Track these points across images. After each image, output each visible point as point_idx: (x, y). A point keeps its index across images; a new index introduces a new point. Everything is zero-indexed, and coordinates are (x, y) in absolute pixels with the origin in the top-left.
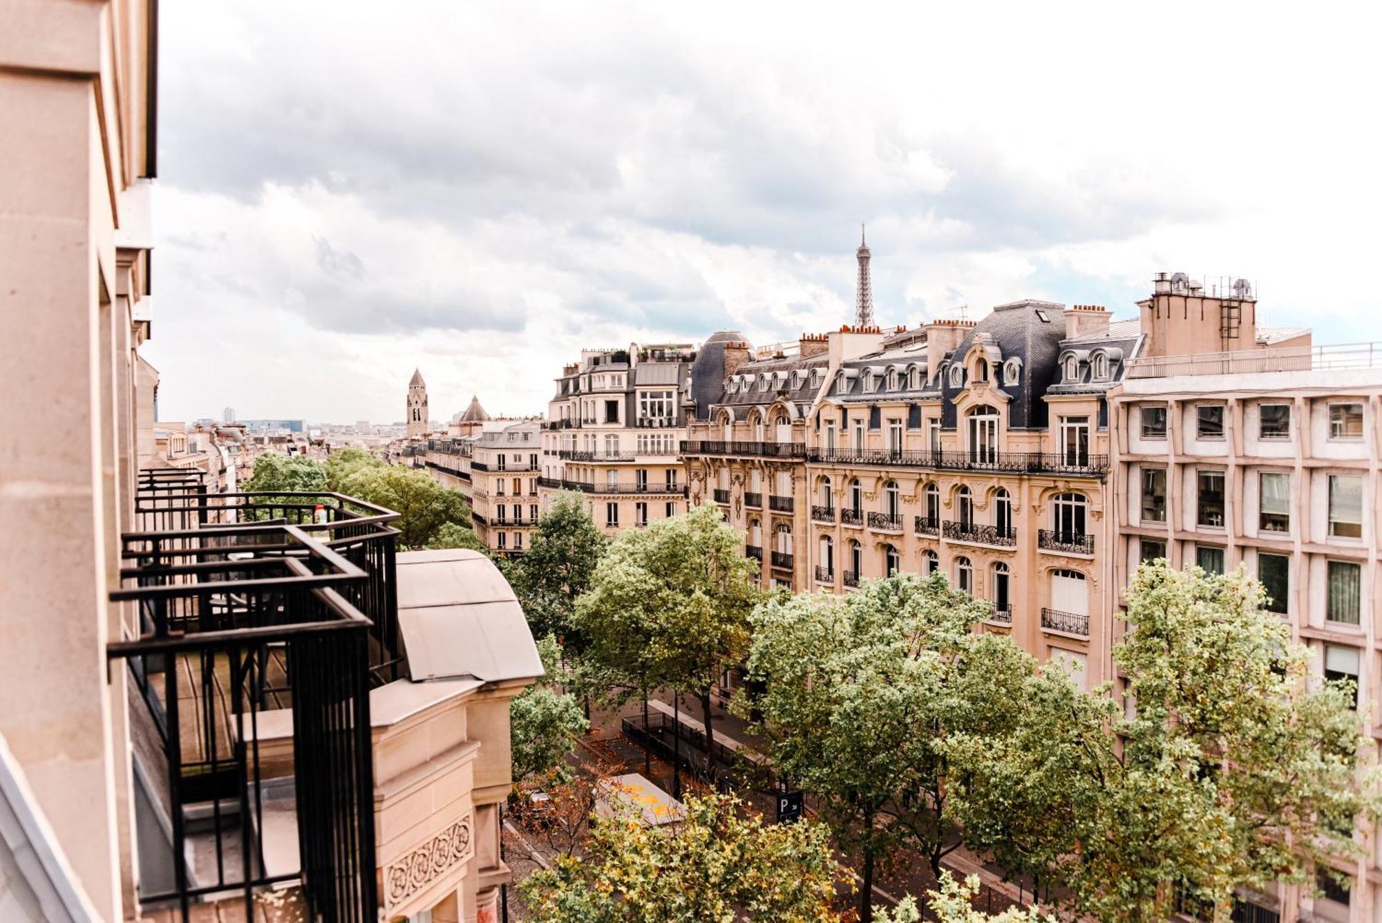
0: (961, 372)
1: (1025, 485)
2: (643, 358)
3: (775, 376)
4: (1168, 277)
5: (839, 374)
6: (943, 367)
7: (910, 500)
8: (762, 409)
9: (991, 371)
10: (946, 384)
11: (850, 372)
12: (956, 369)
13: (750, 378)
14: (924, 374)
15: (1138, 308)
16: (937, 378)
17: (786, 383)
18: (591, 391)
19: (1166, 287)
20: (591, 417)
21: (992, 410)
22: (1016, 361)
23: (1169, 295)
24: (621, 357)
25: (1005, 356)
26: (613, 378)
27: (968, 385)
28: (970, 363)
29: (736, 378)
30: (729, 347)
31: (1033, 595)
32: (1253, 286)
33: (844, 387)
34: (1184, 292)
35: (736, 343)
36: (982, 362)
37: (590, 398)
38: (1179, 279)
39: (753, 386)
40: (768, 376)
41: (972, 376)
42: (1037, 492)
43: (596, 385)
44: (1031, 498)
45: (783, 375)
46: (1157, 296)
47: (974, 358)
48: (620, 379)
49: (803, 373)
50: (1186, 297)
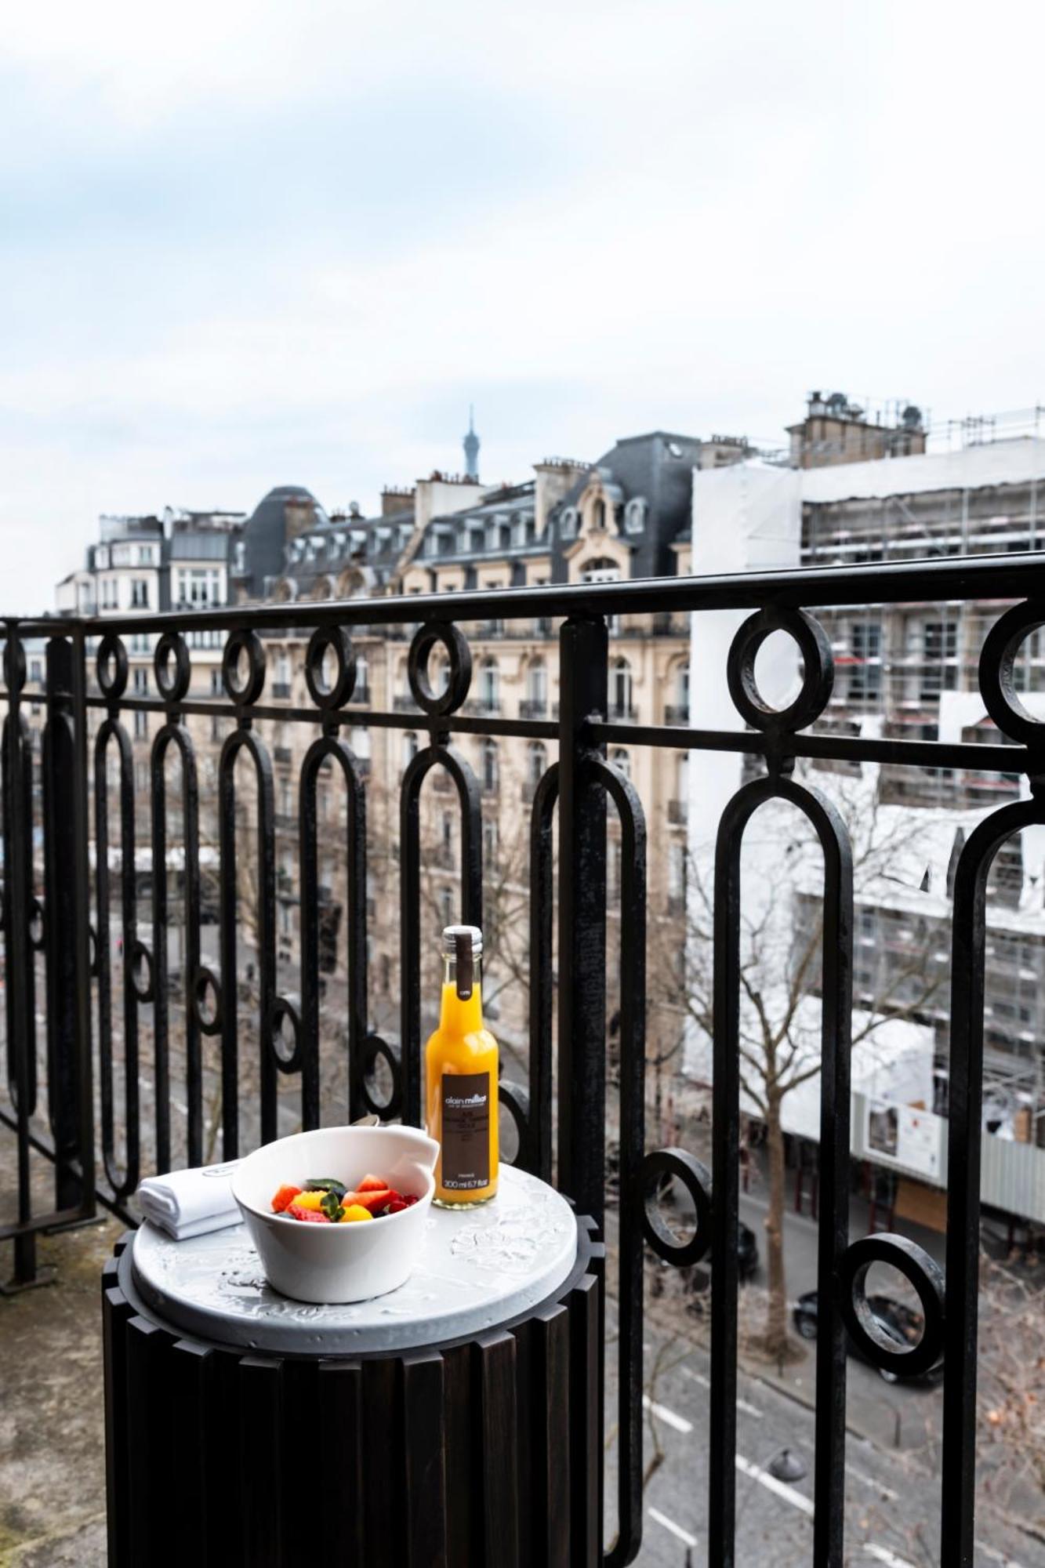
0: (574, 518)
1: (650, 653)
2: (180, 526)
3: (349, 538)
4: (824, 397)
5: (428, 532)
6: (553, 516)
7: (513, 680)
8: (332, 579)
9: (610, 515)
10: (557, 534)
11: (439, 528)
12: (569, 516)
13: (318, 542)
14: (531, 526)
15: (787, 437)
16: (546, 531)
17: (363, 546)
18: (111, 567)
19: (820, 409)
20: (111, 600)
21: (611, 563)
22: (639, 502)
23: (824, 419)
24: (151, 525)
25: (627, 495)
26: (141, 550)
27: (583, 533)
28: (587, 508)
29: (300, 543)
30: (292, 504)
31: (657, 785)
32: (924, 415)
33: (433, 546)
34: (843, 417)
35: (302, 499)
36: (600, 506)
37: (110, 576)
38: (838, 400)
39: (321, 553)
40: (340, 538)
41: (587, 523)
42: (663, 661)
43: (118, 559)
44: (656, 668)
45: (359, 536)
46: (811, 419)
47: (591, 501)
48: (150, 551)
49: (384, 533)
50: (844, 423)
